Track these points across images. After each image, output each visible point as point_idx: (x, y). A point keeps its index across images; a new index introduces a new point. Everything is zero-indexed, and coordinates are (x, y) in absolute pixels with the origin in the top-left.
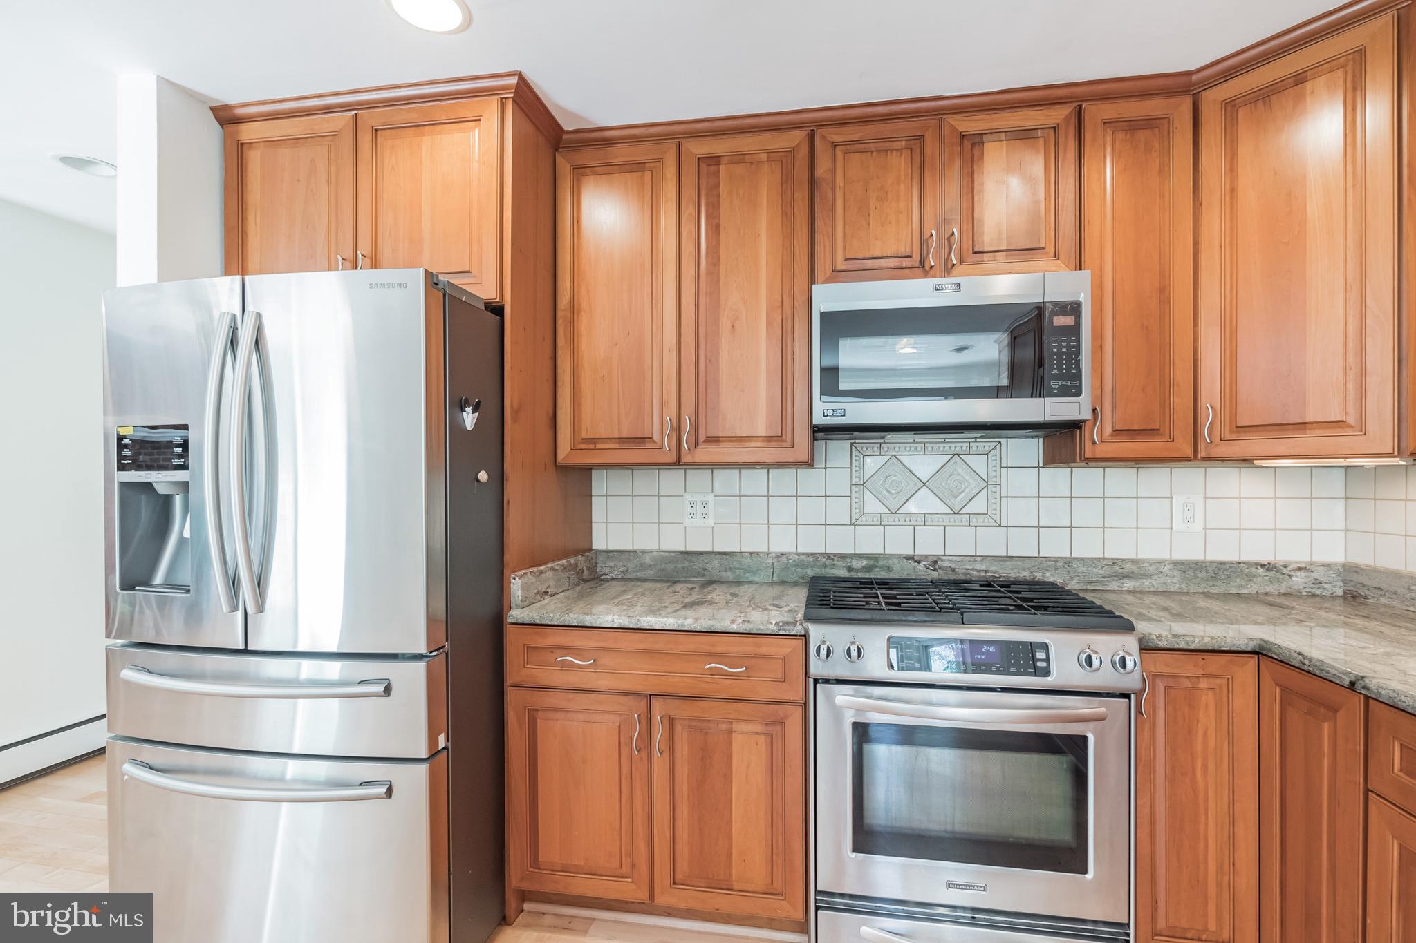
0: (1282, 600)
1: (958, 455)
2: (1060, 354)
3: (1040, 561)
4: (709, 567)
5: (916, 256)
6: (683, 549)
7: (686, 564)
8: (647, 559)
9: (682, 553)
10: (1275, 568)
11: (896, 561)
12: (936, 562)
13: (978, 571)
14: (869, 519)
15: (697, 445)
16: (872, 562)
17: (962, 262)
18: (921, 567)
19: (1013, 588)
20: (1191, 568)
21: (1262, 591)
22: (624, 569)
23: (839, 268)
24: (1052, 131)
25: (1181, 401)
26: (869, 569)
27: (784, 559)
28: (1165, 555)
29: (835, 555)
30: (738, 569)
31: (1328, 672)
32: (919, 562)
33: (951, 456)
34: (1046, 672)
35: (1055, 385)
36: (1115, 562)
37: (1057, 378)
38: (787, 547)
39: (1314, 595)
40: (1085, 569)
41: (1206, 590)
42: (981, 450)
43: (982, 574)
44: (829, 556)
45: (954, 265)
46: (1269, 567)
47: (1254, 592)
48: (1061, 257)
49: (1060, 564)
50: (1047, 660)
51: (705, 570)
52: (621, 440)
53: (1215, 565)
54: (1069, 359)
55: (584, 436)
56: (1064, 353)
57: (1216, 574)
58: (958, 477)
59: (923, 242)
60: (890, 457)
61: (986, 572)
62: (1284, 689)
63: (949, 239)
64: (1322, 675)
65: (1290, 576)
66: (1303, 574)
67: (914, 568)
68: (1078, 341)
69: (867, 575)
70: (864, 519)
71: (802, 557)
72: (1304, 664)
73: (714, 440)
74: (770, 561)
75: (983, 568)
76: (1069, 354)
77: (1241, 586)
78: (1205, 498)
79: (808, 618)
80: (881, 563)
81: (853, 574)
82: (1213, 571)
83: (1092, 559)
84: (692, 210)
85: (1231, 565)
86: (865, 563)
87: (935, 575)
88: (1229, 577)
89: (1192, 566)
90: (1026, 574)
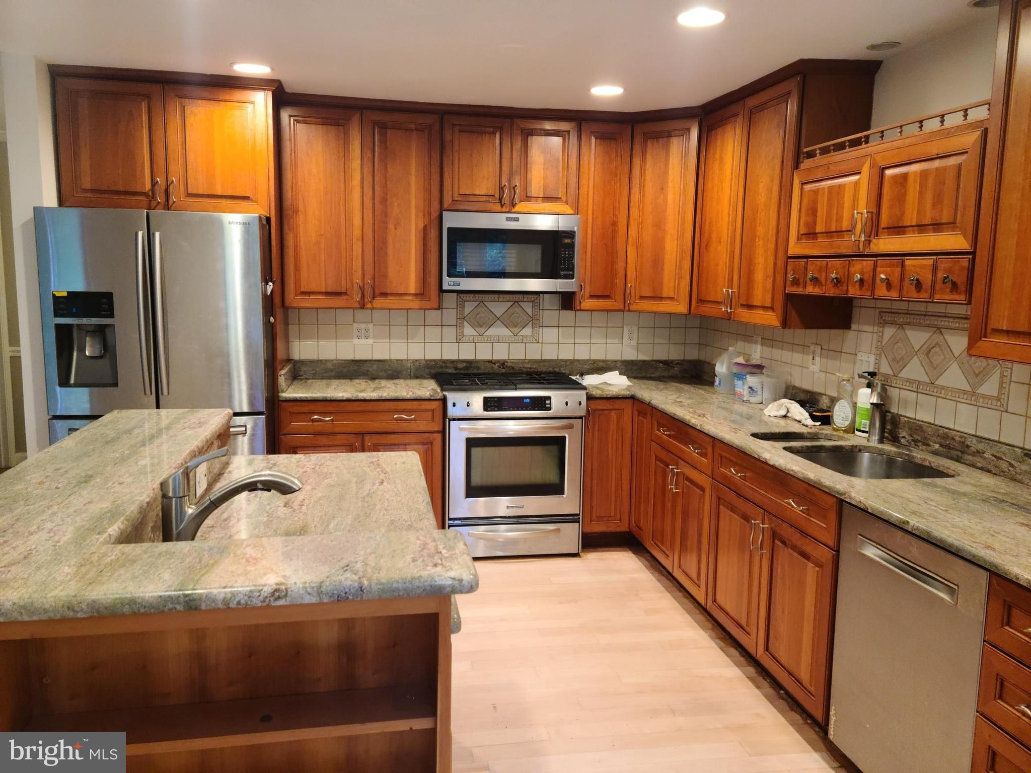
1: (517, 302)
2: (565, 257)
3: (557, 362)
4: (371, 369)
5: (497, 196)
6: (352, 358)
7: (356, 368)
8: (329, 365)
9: (353, 361)
11: (483, 363)
12: (504, 364)
13: (526, 368)
14: (467, 338)
15: (374, 298)
16: (468, 365)
17: (520, 201)
18: (496, 366)
19: (542, 376)
20: (630, 364)
22: (314, 372)
23: (456, 199)
24: (567, 133)
25: (619, 282)
26: (467, 368)
27: (418, 363)
28: (619, 358)
29: (447, 360)
30: (389, 370)
32: (495, 364)
33: (512, 303)
34: (550, 409)
35: (562, 273)
36: (595, 361)
37: (563, 270)
38: (420, 356)
40: (580, 366)
42: (529, 300)
43: (529, 370)
44: (444, 361)
45: (516, 204)
46: (664, 363)
48: (569, 204)
49: (568, 363)
50: (550, 404)
51: (368, 371)
52: (327, 294)
53: (641, 363)
54: (569, 261)
55: (302, 290)
56: (567, 257)
57: (641, 367)
58: (517, 315)
59: (501, 189)
60: (478, 303)
61: (530, 368)
63: (514, 188)
66: (679, 366)
67: (492, 367)
68: (573, 252)
69: (466, 372)
70: (464, 339)
71: (428, 362)
73: (384, 295)
74: (409, 365)
75: (529, 366)
76: (569, 258)
78: (639, 327)
79: (442, 390)
80: (474, 365)
81: (458, 371)
82: (640, 365)
83: (584, 361)
84: (369, 154)
86: (464, 365)
87: (503, 371)
88: (647, 368)
90: (551, 369)
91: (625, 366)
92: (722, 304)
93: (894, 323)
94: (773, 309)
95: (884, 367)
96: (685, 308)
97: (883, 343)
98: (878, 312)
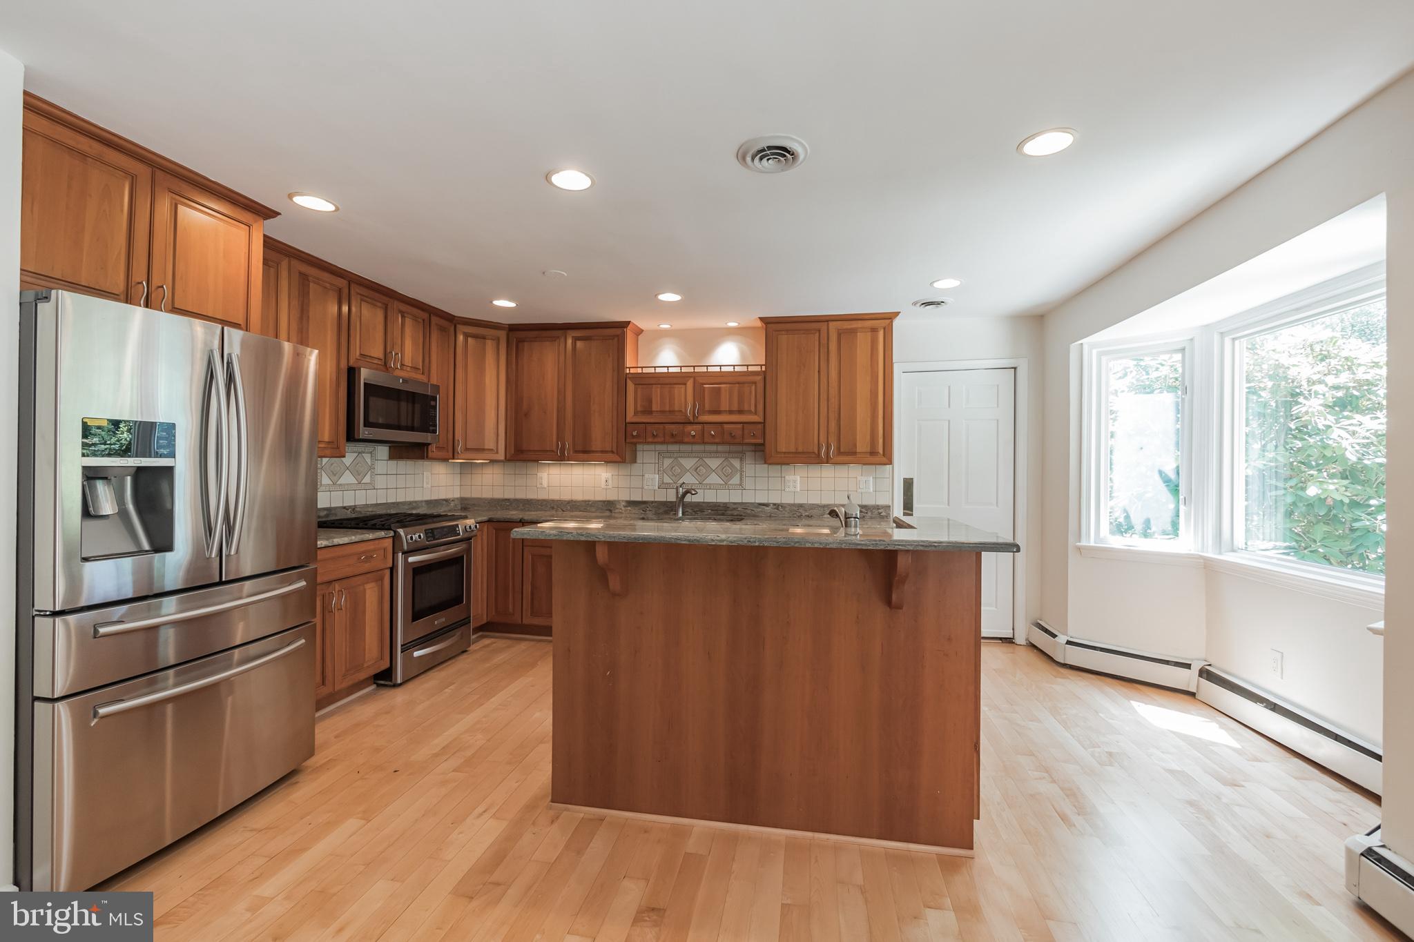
1: (361, 453)
5: (383, 360)
11: (339, 510)
12: (354, 509)
16: (328, 512)
18: (349, 512)
23: (358, 357)
24: (423, 321)
25: (450, 437)
26: (327, 516)
32: (347, 510)
33: (358, 453)
35: (431, 428)
42: (368, 451)
45: (396, 368)
48: (425, 374)
49: (395, 505)
50: (459, 530)
54: (434, 419)
56: (433, 416)
58: (359, 465)
59: (387, 354)
62: (496, 530)
68: (436, 412)
69: (326, 519)
75: (371, 510)
78: (431, 474)
80: (333, 512)
82: (434, 504)
83: (403, 503)
84: (295, 302)
85: (438, 501)
86: (325, 512)
88: (438, 506)
90: (385, 512)
91: (427, 504)
92: (553, 451)
93: (670, 457)
94: (612, 452)
95: (667, 480)
96: (501, 456)
97: (665, 468)
98: (657, 453)
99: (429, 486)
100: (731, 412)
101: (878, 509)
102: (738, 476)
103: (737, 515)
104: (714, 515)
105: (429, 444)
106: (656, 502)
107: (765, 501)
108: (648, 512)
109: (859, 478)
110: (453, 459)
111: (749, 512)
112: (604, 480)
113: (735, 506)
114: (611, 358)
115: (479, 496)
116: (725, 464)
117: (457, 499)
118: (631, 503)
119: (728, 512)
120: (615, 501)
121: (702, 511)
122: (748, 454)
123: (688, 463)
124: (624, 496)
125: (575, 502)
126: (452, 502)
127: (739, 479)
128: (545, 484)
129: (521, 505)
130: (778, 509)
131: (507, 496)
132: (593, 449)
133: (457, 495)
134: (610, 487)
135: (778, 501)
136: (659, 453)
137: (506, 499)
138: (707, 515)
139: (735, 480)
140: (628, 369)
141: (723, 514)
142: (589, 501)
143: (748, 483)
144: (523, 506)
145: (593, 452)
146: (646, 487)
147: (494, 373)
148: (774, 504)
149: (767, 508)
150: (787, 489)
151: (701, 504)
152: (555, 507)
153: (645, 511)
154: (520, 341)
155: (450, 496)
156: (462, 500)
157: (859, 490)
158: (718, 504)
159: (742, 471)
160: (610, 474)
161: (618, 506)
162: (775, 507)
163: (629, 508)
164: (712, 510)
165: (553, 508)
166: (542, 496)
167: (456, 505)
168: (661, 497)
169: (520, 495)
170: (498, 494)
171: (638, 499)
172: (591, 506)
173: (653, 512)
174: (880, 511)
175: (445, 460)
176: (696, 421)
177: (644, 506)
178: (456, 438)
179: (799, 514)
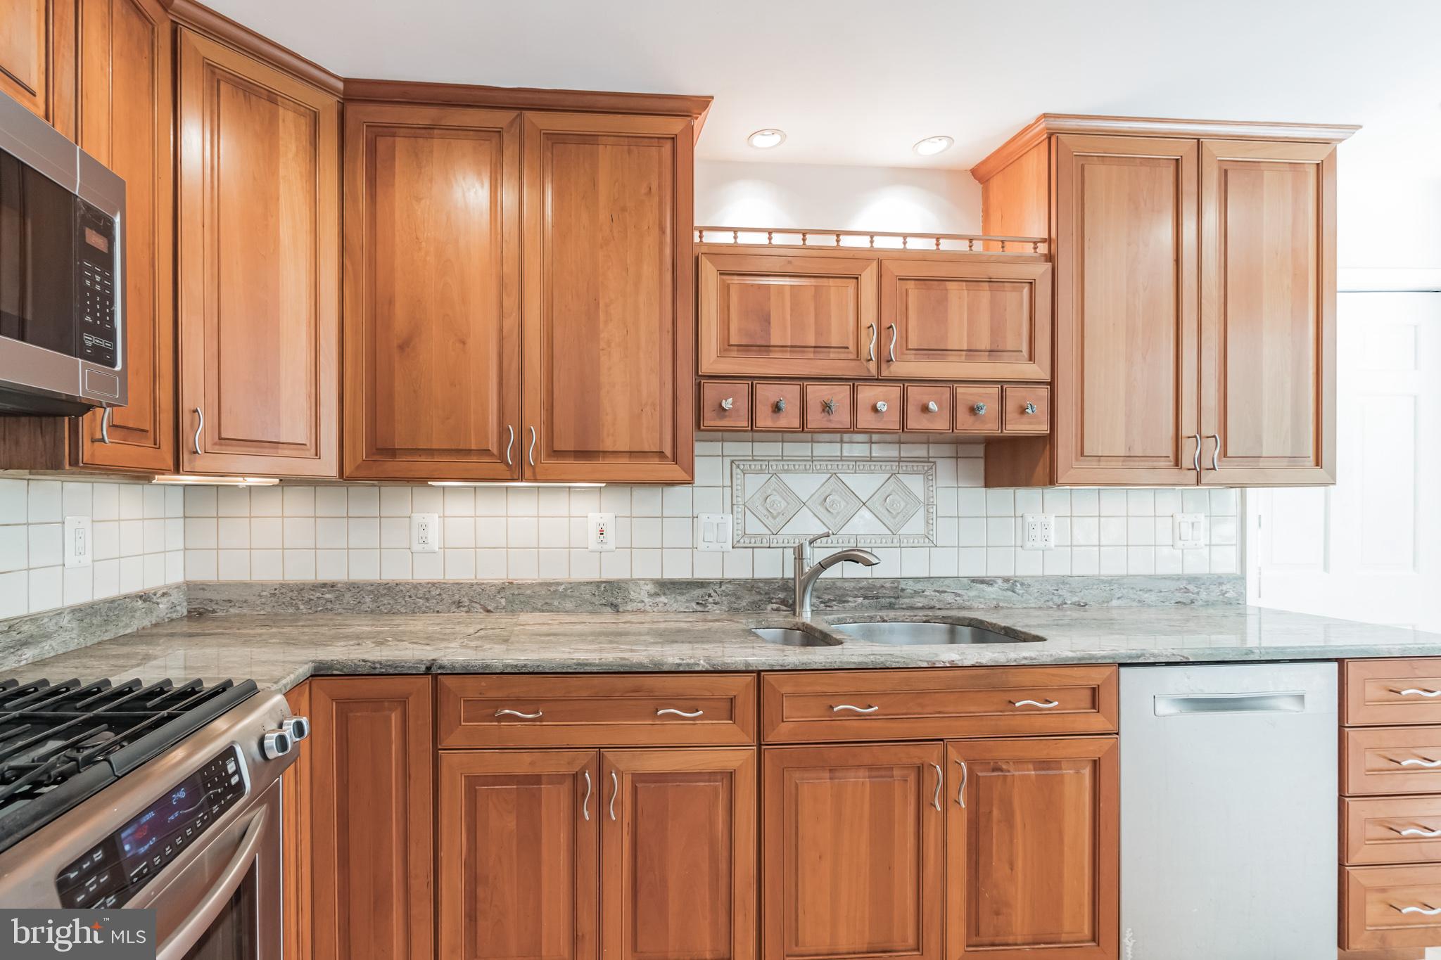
0: (155, 631)
10: (149, 598)
20: (88, 614)
21: (140, 627)
25: (164, 398)
31: (403, 667)
35: (88, 340)
37: (91, 330)
39: (172, 620)
41: (100, 639)
46: (144, 597)
47: (135, 630)
54: (103, 305)
56: (98, 292)
57: (108, 616)
64: (397, 672)
65: (158, 604)
72: (375, 668)
76: (103, 296)
77: (127, 626)
78: (93, 521)
82: (106, 612)
85: (119, 602)
88: (117, 616)
89: (89, 611)
92: (486, 452)
93: (761, 472)
94: (661, 454)
95: (754, 526)
96: (328, 466)
97: (747, 496)
98: (727, 461)
99: (87, 559)
100: (971, 352)
101: (1221, 584)
102: (921, 513)
103: (923, 608)
104: (868, 608)
105: (87, 407)
106: (730, 581)
107: (980, 573)
108: (710, 606)
109: (1178, 517)
110: (177, 469)
111: (949, 598)
112: (594, 533)
113: (918, 587)
114: (656, 199)
115: (244, 577)
116: (892, 484)
117: (178, 587)
118: (667, 587)
119: (902, 601)
120: (626, 581)
121: (842, 600)
122: (939, 462)
123: (806, 484)
124: (647, 569)
125: (520, 586)
126: (164, 600)
127: (922, 523)
128: (434, 542)
129: (368, 599)
130: (1014, 591)
131: (326, 576)
132: (608, 445)
133: (177, 577)
134: (611, 545)
135: (1009, 573)
136: (732, 462)
137: (324, 585)
138: (855, 608)
139: (916, 525)
140: (697, 234)
141: (891, 606)
142: (559, 584)
143: (945, 531)
144: (373, 601)
145: (605, 453)
146: (702, 546)
147: (304, 213)
148: (1006, 580)
149: (989, 589)
150: (1029, 544)
151: (839, 584)
152: (466, 601)
153: (705, 606)
154: (379, 132)
155: (152, 582)
156: (192, 588)
157: (1180, 544)
158: (878, 584)
159: (928, 505)
160: (612, 515)
161: (633, 595)
162: (1006, 585)
163: (663, 599)
164: (866, 597)
165: (459, 604)
166: (425, 573)
167: (173, 606)
168: (739, 568)
169: (365, 571)
170: (301, 571)
171: (683, 574)
172: (564, 596)
173: (724, 608)
174: (1224, 588)
175: (142, 476)
176: (885, 373)
177: (698, 592)
178: (187, 404)
179: (1059, 601)
